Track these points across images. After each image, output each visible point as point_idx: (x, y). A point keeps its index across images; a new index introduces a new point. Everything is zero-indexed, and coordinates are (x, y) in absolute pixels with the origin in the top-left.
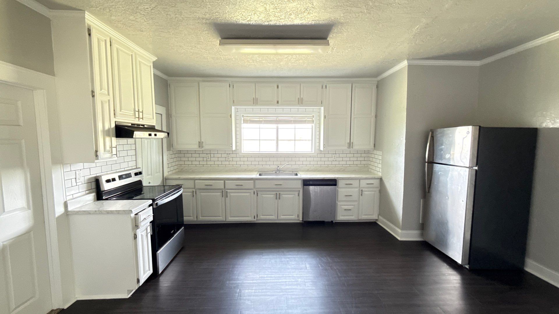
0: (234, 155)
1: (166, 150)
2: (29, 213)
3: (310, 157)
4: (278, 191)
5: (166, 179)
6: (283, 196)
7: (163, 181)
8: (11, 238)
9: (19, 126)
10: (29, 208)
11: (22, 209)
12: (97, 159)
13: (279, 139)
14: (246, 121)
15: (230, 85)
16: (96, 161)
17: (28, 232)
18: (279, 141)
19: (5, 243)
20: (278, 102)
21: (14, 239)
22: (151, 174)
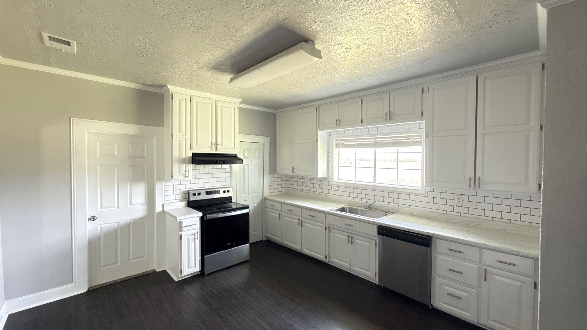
0: (327, 183)
1: (268, 173)
2: (145, 207)
3: (415, 194)
4: (351, 234)
5: (265, 199)
6: (357, 241)
7: (263, 201)
8: (134, 219)
9: (144, 157)
10: (145, 205)
11: (141, 204)
12: (172, 179)
13: (376, 167)
14: (338, 146)
15: (317, 109)
16: (172, 180)
17: (143, 218)
18: (376, 169)
19: (131, 221)
20: (362, 122)
21: (136, 220)
22: (248, 193)
